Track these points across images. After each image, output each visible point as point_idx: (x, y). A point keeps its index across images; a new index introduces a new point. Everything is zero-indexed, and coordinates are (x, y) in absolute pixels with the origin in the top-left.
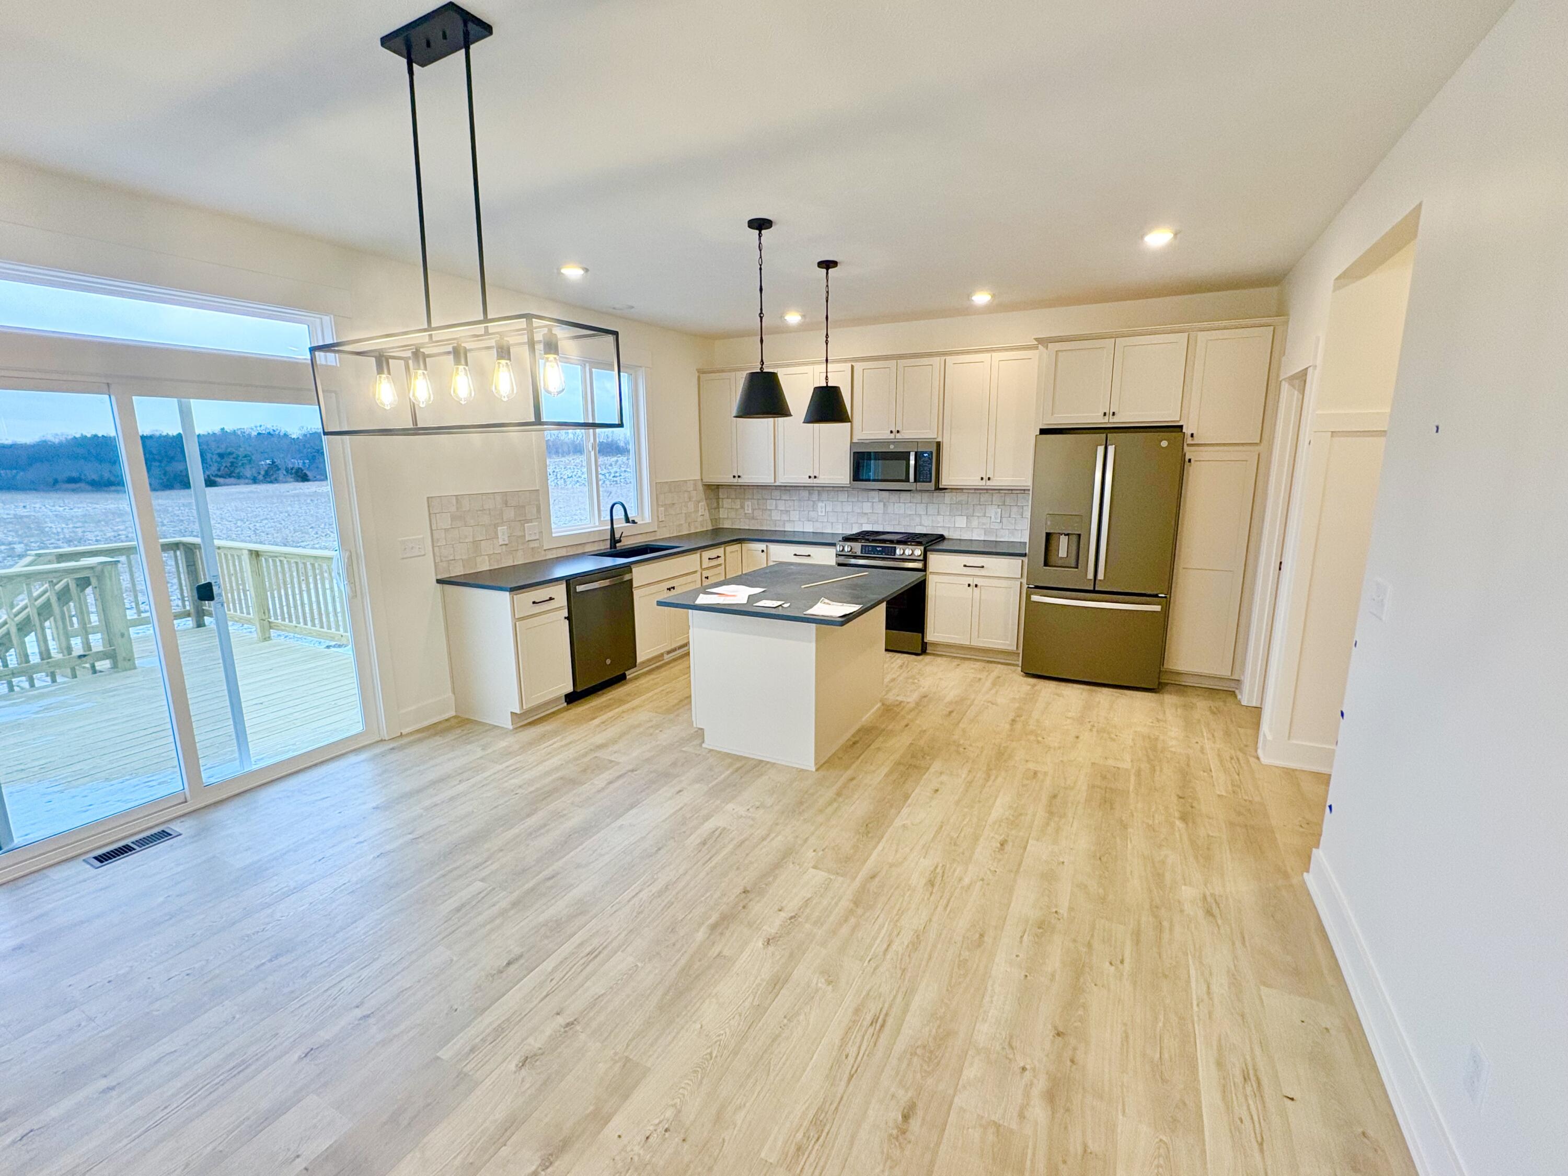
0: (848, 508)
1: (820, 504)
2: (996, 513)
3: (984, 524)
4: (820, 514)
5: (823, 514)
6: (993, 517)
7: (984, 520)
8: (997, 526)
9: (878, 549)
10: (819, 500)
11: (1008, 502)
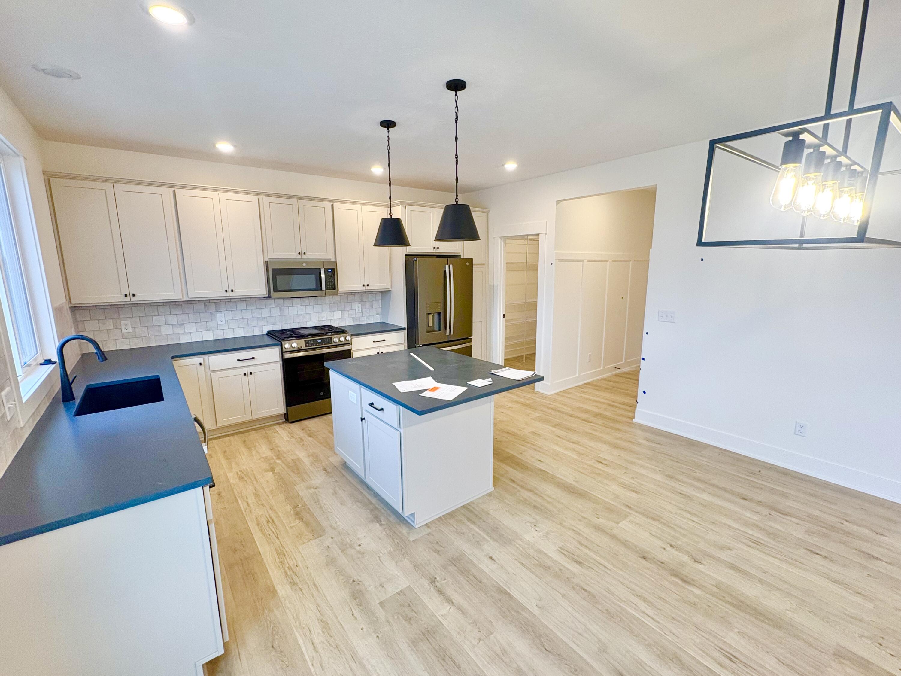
0: (248, 315)
1: (218, 315)
2: (359, 307)
3: (352, 315)
4: (219, 323)
5: (224, 322)
6: (357, 310)
7: (351, 312)
8: (360, 315)
9: (318, 341)
10: (217, 311)
11: (364, 299)
